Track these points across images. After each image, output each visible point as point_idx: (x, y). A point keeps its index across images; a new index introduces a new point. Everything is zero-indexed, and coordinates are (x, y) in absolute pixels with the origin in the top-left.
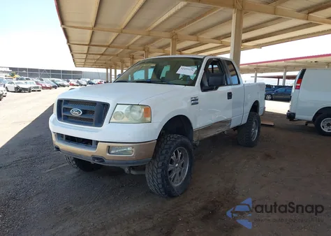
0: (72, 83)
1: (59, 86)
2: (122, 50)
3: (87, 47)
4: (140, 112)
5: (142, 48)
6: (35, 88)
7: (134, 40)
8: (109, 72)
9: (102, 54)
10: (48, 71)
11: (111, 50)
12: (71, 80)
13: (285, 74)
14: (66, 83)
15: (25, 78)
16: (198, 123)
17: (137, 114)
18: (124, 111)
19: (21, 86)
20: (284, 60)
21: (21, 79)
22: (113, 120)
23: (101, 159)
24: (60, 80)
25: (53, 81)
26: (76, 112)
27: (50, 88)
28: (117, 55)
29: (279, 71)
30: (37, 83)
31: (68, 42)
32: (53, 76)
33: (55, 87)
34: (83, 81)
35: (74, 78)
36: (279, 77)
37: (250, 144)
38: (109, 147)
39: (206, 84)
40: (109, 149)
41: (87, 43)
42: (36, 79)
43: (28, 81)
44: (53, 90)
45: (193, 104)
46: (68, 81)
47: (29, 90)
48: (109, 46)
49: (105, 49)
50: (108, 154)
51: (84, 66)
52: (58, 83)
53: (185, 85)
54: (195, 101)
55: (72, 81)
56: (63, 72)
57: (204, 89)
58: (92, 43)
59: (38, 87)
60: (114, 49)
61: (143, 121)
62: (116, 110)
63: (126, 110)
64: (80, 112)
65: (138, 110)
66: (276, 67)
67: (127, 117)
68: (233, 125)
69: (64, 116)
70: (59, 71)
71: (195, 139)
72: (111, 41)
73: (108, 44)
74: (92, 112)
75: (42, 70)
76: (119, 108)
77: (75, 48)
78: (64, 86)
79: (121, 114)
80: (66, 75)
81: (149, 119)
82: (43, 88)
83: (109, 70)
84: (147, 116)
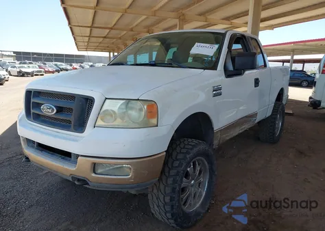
0: (75, 67)
1: (62, 70)
2: (125, 32)
3: (89, 29)
4: (141, 110)
5: (146, 30)
6: (38, 72)
7: (139, 21)
8: (112, 56)
9: (105, 37)
10: (51, 55)
11: (113, 32)
12: (73, 64)
13: (292, 57)
14: (69, 67)
15: (28, 62)
16: (220, 121)
17: (136, 114)
18: (116, 109)
19: (23, 70)
20: (294, 43)
21: (25, 63)
22: (100, 122)
23: (84, 182)
24: (64, 64)
25: (56, 65)
26: (48, 109)
27: (53, 72)
28: (120, 38)
29: (286, 55)
30: (40, 67)
31: (69, 24)
32: (56, 60)
33: (58, 71)
34: (86, 65)
35: (77, 62)
36: (284, 61)
37: (273, 140)
38: (94, 165)
39: (231, 68)
40: (94, 167)
41: (89, 25)
42: (39, 63)
43: (30, 65)
44: (56, 74)
45: (215, 95)
46: (71, 65)
47: (32, 74)
48: (111, 29)
49: (108, 31)
50: (93, 175)
51: (87, 50)
52: (61, 67)
53: (204, 69)
54: (217, 92)
55: (75, 65)
56: (67, 56)
57: (229, 74)
58: (95, 25)
59: (41, 72)
60: (117, 32)
61: (146, 125)
62: (104, 108)
63: (119, 108)
64: (53, 110)
65: (138, 108)
66: (283, 50)
67: (122, 118)
68: (259, 118)
69: (33, 113)
70: (62, 55)
71: (216, 142)
72: (114, 23)
73: (110, 26)
74: (70, 110)
75: (45, 54)
76: (109, 105)
77: (76, 30)
78: (67, 70)
79: (111, 114)
80: (69, 59)
81: (154, 121)
82: (46, 72)
83: (112, 53)
84: (152, 117)
